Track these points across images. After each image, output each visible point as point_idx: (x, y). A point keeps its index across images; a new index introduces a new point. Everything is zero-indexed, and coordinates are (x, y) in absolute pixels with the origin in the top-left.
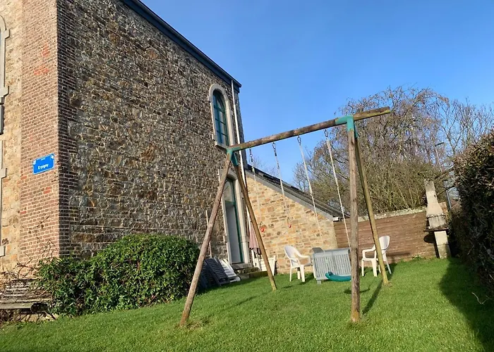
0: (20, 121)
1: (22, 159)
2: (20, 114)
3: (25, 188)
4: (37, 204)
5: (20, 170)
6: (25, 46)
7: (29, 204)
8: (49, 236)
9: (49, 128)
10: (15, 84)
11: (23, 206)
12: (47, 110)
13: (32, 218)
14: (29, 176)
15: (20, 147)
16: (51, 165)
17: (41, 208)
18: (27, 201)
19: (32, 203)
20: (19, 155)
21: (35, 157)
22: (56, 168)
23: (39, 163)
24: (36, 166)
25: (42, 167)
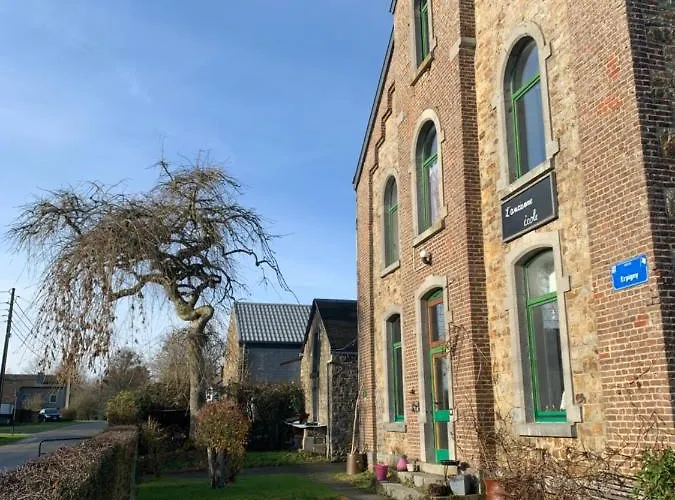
0: (582, 195)
1: (592, 262)
2: (581, 184)
3: (603, 313)
4: (625, 344)
5: (591, 282)
6: (578, 67)
7: (613, 342)
8: (652, 404)
9: (632, 208)
10: (568, 133)
11: (603, 344)
12: (626, 174)
13: (621, 367)
14: (608, 292)
15: (586, 242)
16: (643, 277)
17: (633, 352)
18: (609, 337)
19: (618, 341)
20: (586, 255)
21: (614, 260)
22: (652, 281)
23: (622, 270)
24: (616, 277)
25: (628, 278)
